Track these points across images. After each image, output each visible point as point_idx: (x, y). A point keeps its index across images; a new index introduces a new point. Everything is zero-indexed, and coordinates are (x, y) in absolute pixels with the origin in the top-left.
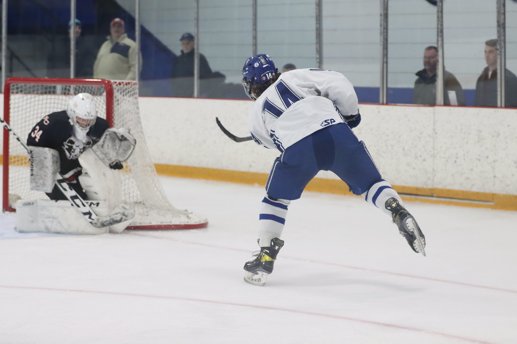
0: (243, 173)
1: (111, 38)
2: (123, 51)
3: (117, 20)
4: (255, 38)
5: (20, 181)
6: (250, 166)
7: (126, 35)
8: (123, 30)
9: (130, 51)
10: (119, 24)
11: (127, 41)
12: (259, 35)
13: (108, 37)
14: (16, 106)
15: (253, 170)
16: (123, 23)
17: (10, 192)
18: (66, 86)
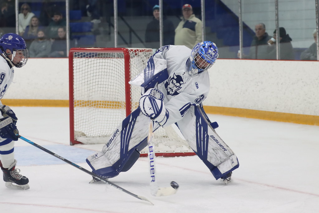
0: (271, 112)
1: (184, 18)
2: (191, 26)
3: (187, 5)
4: (277, 15)
5: (82, 121)
6: (276, 108)
7: (194, 15)
8: (191, 12)
9: (197, 25)
10: (188, 9)
11: (194, 19)
12: (280, 13)
13: (182, 18)
14: (78, 67)
15: (278, 110)
16: (191, 7)
17: (75, 129)
18: (113, 53)
